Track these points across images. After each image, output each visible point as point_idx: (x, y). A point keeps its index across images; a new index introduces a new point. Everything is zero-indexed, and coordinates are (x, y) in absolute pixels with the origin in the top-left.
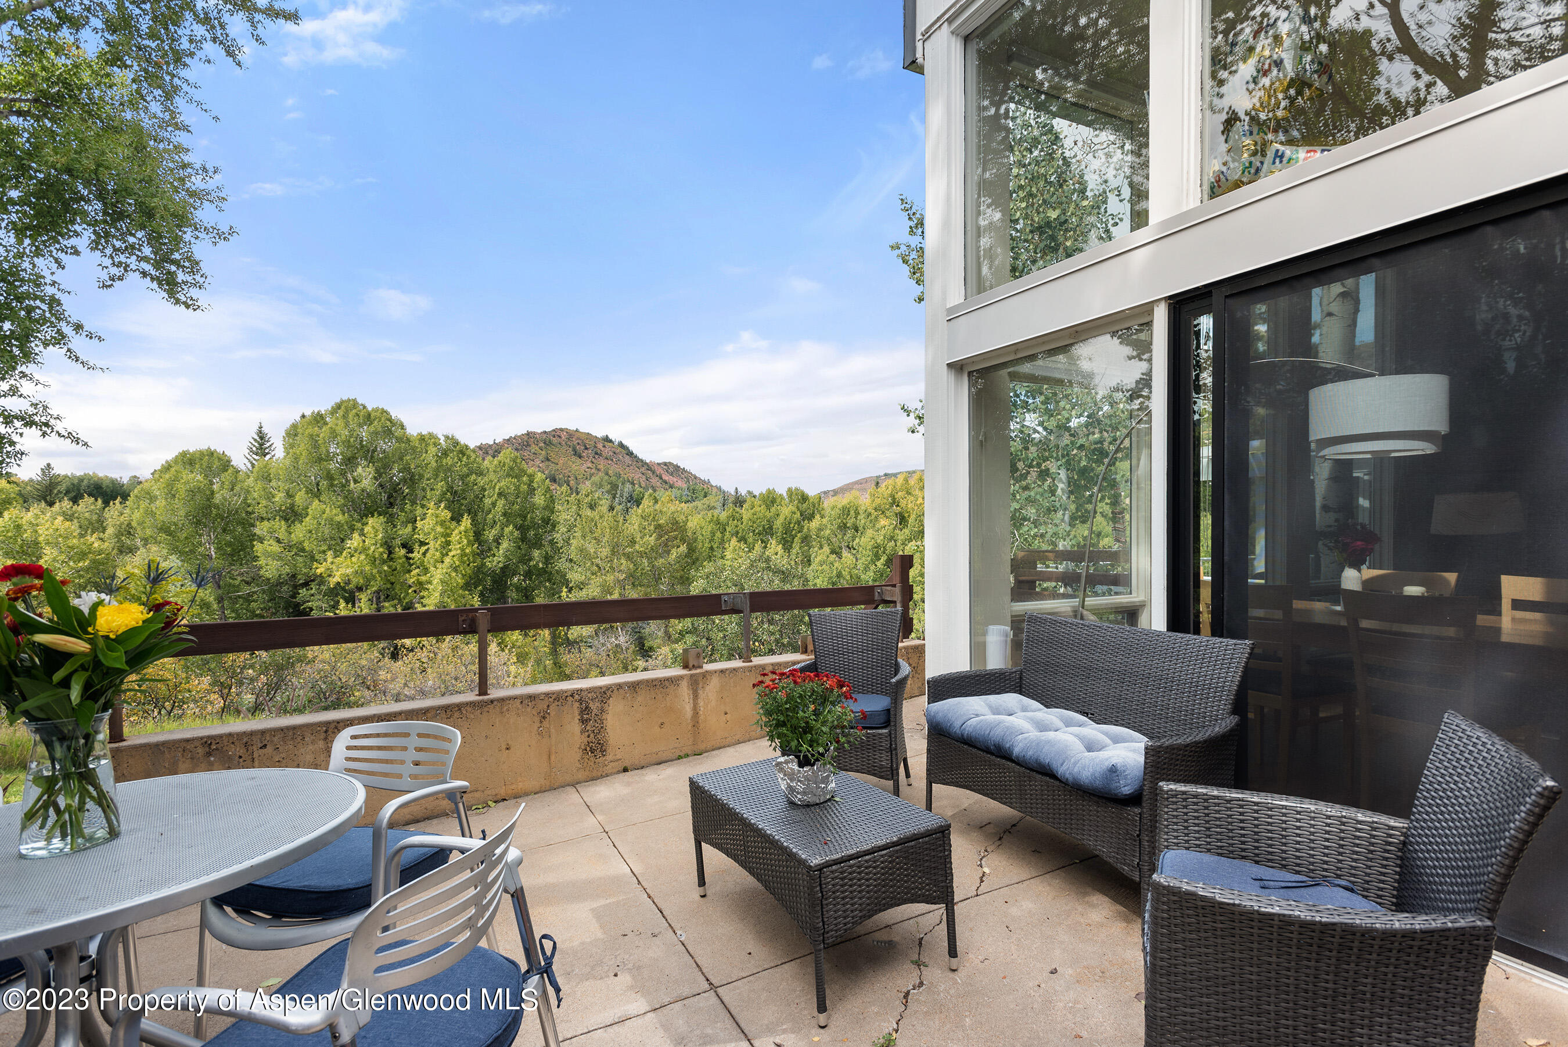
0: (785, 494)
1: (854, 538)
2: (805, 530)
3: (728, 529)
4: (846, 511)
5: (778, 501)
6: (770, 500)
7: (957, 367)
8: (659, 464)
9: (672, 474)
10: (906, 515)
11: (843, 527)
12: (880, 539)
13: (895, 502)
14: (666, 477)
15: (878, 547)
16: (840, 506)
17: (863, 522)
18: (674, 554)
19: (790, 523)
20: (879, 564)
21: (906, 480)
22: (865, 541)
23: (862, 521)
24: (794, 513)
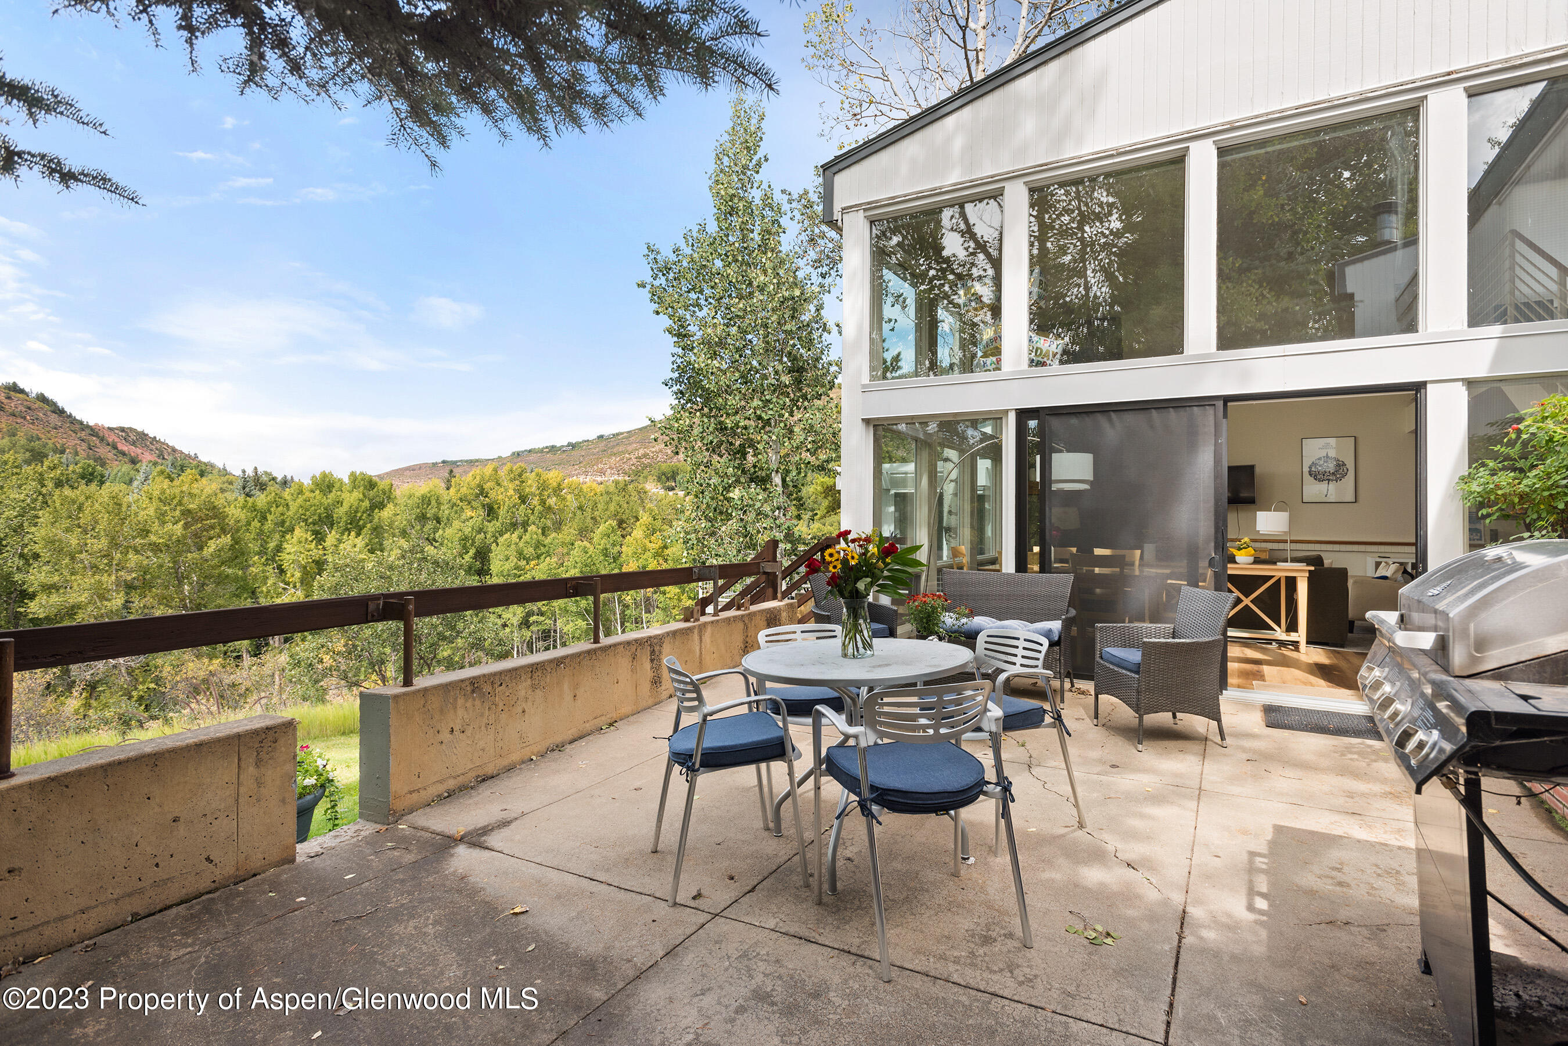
0: (346, 480)
1: (435, 530)
2: (376, 520)
3: (269, 517)
4: (426, 501)
5: (337, 485)
6: (326, 484)
7: (867, 421)
8: (110, 429)
9: (134, 444)
10: (496, 507)
11: (422, 518)
12: (467, 531)
13: (482, 492)
14: (123, 447)
15: (465, 539)
16: (418, 494)
17: (447, 512)
18: (212, 547)
19: (356, 512)
20: (467, 557)
21: (496, 470)
22: (450, 533)
23: (445, 511)
24: (362, 501)
